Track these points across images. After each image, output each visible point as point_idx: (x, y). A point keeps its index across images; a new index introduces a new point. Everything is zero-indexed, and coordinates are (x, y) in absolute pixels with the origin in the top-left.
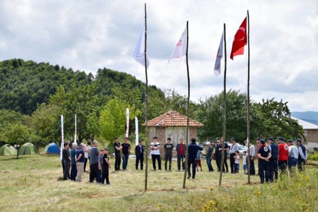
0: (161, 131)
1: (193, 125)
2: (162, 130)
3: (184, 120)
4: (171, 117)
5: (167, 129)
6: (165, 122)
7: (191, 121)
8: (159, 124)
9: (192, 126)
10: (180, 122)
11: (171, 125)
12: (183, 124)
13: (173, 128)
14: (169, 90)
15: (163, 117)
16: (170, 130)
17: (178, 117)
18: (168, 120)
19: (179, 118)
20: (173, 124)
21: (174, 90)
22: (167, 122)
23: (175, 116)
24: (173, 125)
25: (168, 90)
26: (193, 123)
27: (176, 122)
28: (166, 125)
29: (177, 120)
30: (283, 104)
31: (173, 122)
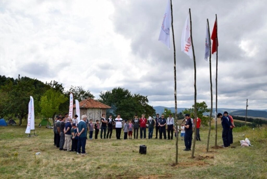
2: (85, 110)
4: (90, 102)
5: (88, 110)
6: (87, 105)
8: (84, 106)
11: (91, 107)
12: (98, 106)
13: (92, 109)
15: (85, 102)
16: (90, 110)
18: (89, 104)
19: (95, 103)
23: (92, 102)
24: (93, 107)
26: (104, 106)
27: (94, 105)
28: (88, 107)
29: (94, 104)
30: (145, 97)
31: (92, 105)
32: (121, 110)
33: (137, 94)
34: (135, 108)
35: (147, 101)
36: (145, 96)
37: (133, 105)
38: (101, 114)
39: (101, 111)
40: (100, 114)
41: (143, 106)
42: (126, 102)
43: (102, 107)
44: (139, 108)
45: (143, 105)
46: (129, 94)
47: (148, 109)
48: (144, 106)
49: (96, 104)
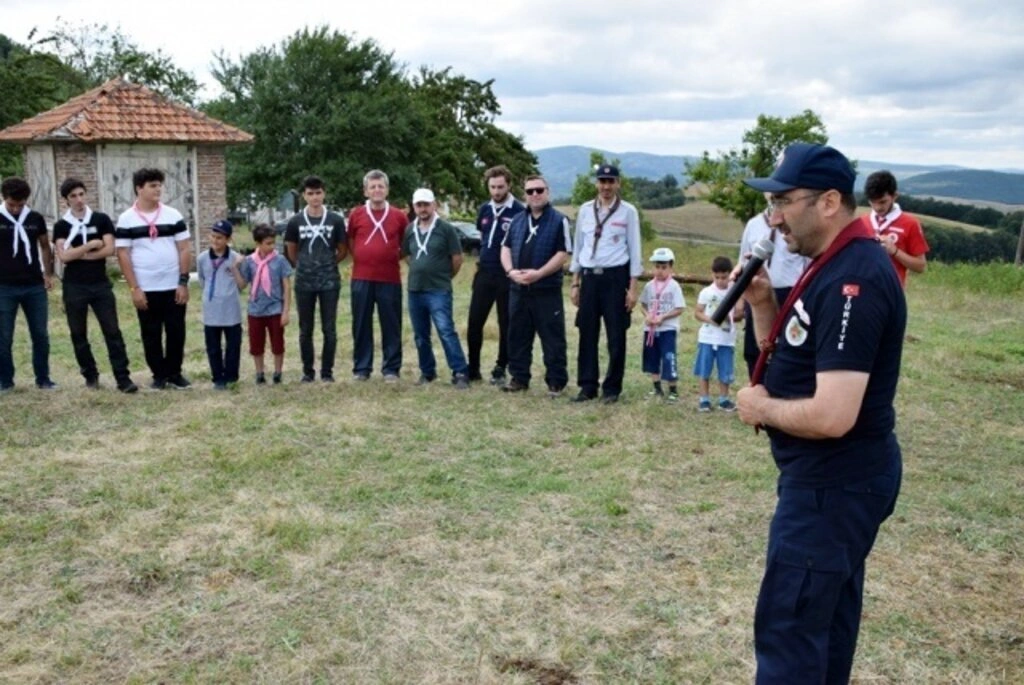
0: (76, 160)
1: (213, 138)
2: (80, 156)
3: (174, 120)
4: (118, 106)
5: (102, 155)
6: (92, 122)
7: (202, 122)
8: (69, 132)
9: (207, 141)
10: (158, 123)
11: (120, 136)
12: (169, 132)
13: (131, 149)
14: (100, 26)
15: (84, 103)
16: (115, 156)
17: (146, 106)
18: (107, 117)
19: (154, 111)
20: (130, 131)
21: (119, 28)
22: (100, 122)
24: (130, 136)
25: (96, 25)
26: (210, 129)
27: (139, 123)
28: (98, 135)
29: (145, 119)
30: (480, 87)
31: (130, 123)
32: (335, 157)
33: (437, 69)
34: (424, 143)
35: (493, 108)
36: (483, 82)
37: (407, 130)
38: (189, 181)
39: (189, 163)
40: (184, 178)
41: (470, 135)
42: (363, 109)
43: (195, 137)
44: (441, 144)
45: (467, 129)
46: (384, 65)
47: (498, 154)
48: (475, 134)
49: (158, 115)
